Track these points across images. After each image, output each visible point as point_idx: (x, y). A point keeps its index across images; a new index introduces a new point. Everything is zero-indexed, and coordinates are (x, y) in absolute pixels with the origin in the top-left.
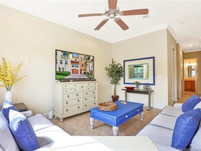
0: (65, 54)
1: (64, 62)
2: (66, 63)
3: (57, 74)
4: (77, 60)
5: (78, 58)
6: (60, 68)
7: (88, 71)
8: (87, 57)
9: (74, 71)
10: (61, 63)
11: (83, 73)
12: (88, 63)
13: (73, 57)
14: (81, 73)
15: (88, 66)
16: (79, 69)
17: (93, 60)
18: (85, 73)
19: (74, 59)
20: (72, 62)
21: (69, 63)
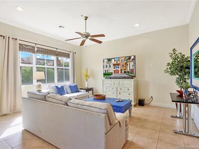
0: (109, 60)
1: (108, 66)
2: (110, 67)
3: (104, 74)
4: (118, 62)
5: (119, 60)
6: (106, 71)
7: (128, 70)
8: (127, 58)
9: (116, 72)
10: (107, 67)
11: (123, 72)
12: (128, 63)
13: (115, 61)
14: (121, 72)
15: (128, 66)
16: (119, 69)
17: (134, 59)
18: (125, 72)
19: (115, 63)
20: (114, 65)
21: (112, 66)
